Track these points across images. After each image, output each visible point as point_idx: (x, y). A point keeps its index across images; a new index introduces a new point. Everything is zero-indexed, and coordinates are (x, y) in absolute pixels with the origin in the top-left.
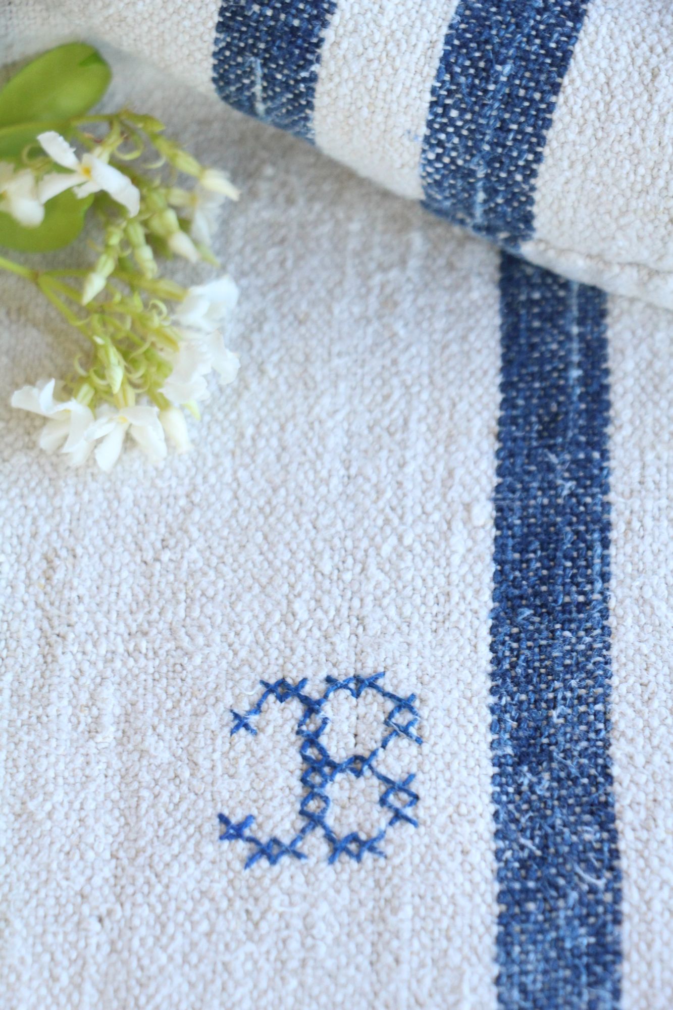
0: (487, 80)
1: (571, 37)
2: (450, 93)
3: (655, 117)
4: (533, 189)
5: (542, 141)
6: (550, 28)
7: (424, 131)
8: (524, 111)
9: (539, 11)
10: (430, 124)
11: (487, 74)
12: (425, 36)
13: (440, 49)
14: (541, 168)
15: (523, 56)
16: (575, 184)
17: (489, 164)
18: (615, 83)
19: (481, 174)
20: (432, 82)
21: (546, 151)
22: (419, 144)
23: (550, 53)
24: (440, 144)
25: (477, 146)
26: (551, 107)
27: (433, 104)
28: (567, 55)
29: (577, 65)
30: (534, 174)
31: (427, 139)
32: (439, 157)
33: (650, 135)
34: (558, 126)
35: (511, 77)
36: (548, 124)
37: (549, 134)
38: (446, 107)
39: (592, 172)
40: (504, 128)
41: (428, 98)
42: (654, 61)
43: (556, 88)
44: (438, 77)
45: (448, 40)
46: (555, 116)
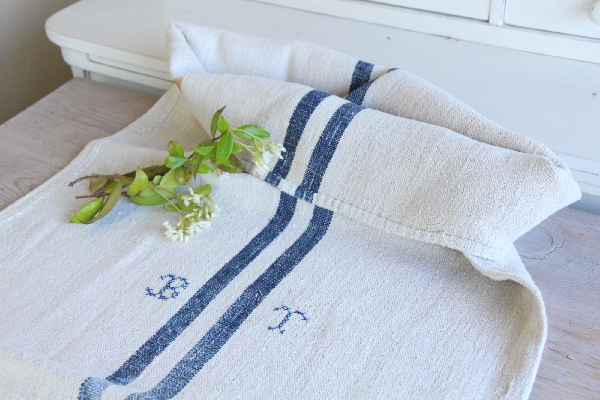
0: (319, 158)
1: (333, 153)
2: (313, 159)
3: (344, 169)
4: (322, 178)
5: (325, 170)
6: (330, 150)
7: (308, 164)
8: (324, 164)
9: (329, 147)
10: (309, 163)
11: (319, 157)
12: (311, 148)
13: (312, 151)
14: (324, 174)
15: (325, 155)
16: (329, 178)
17: (316, 173)
18: (338, 162)
19: (315, 174)
20: (310, 156)
21: (326, 171)
22: (307, 167)
23: (329, 155)
24: (310, 167)
25: (315, 169)
26: (328, 165)
27: (310, 160)
28: (332, 156)
29: (333, 158)
30: (323, 175)
31: (308, 166)
32: (309, 170)
33: (342, 172)
34: (328, 167)
35: (323, 158)
36: (327, 167)
37: (327, 169)
38: (312, 161)
39: (332, 176)
40: (320, 166)
41: (310, 159)
42: (345, 159)
43: (329, 162)
44: (312, 156)
45: (314, 150)
46: (328, 166)
